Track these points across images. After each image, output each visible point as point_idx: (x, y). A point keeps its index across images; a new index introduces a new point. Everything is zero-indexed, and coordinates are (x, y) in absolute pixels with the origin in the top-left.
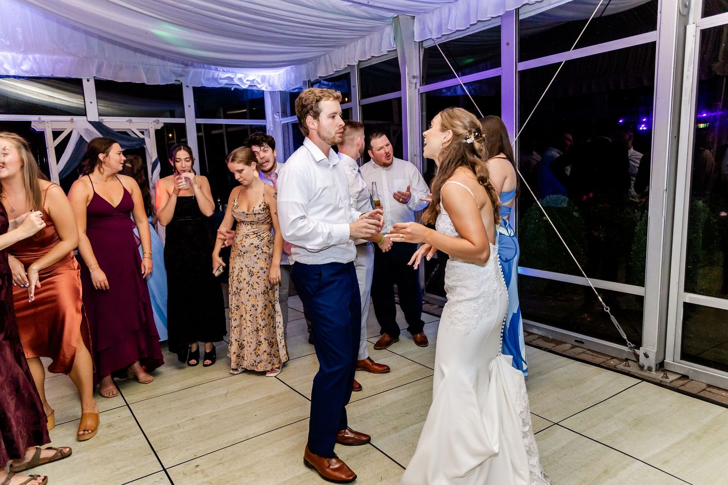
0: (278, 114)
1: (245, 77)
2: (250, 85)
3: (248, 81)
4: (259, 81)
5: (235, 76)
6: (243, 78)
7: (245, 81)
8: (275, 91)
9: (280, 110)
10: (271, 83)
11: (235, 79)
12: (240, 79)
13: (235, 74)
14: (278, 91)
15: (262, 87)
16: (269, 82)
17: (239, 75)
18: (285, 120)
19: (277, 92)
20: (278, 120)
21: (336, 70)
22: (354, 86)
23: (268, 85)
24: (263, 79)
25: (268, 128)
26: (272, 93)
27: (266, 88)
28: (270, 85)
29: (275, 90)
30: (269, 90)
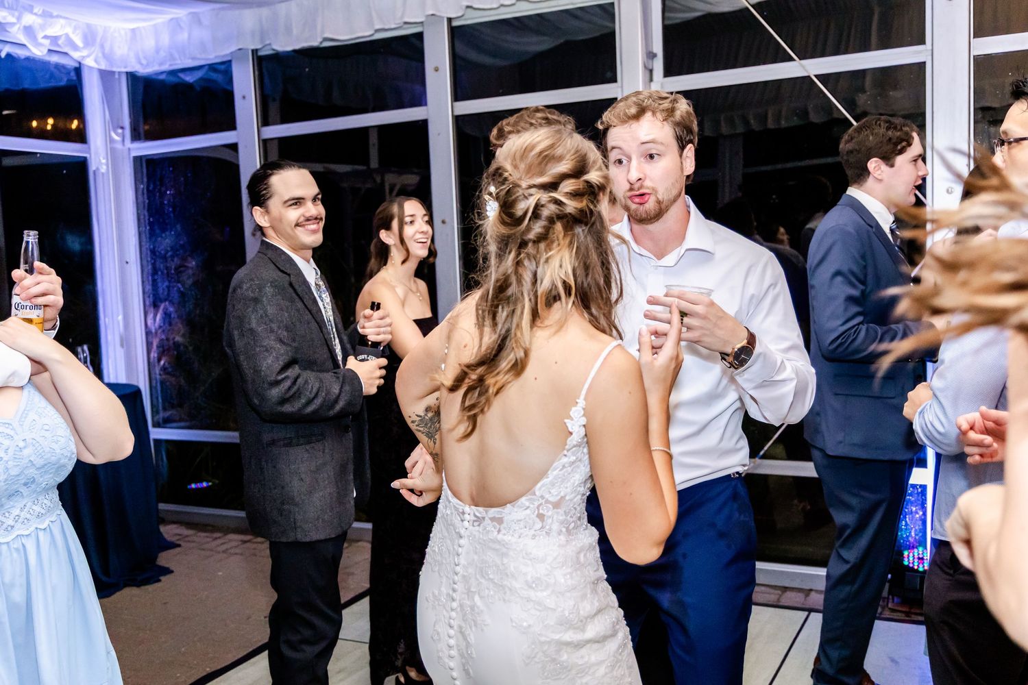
0: (120, 131)
1: (43, 27)
2: (50, 51)
3: (46, 37)
4: (79, 42)
5: (19, 19)
6: (36, 27)
7: (40, 35)
8: (113, 73)
9: (126, 122)
10: (107, 50)
11: (14, 30)
12: (29, 30)
13: (16, 14)
14: (120, 73)
15: (84, 57)
16: (102, 47)
17: (29, 19)
18: (139, 149)
19: (117, 76)
20: (119, 146)
21: (378, 27)
22: (437, 70)
23: (100, 55)
24: (90, 38)
25: (92, 167)
26: (106, 76)
27: (96, 61)
28: (105, 56)
29: (114, 69)
30: (103, 67)
